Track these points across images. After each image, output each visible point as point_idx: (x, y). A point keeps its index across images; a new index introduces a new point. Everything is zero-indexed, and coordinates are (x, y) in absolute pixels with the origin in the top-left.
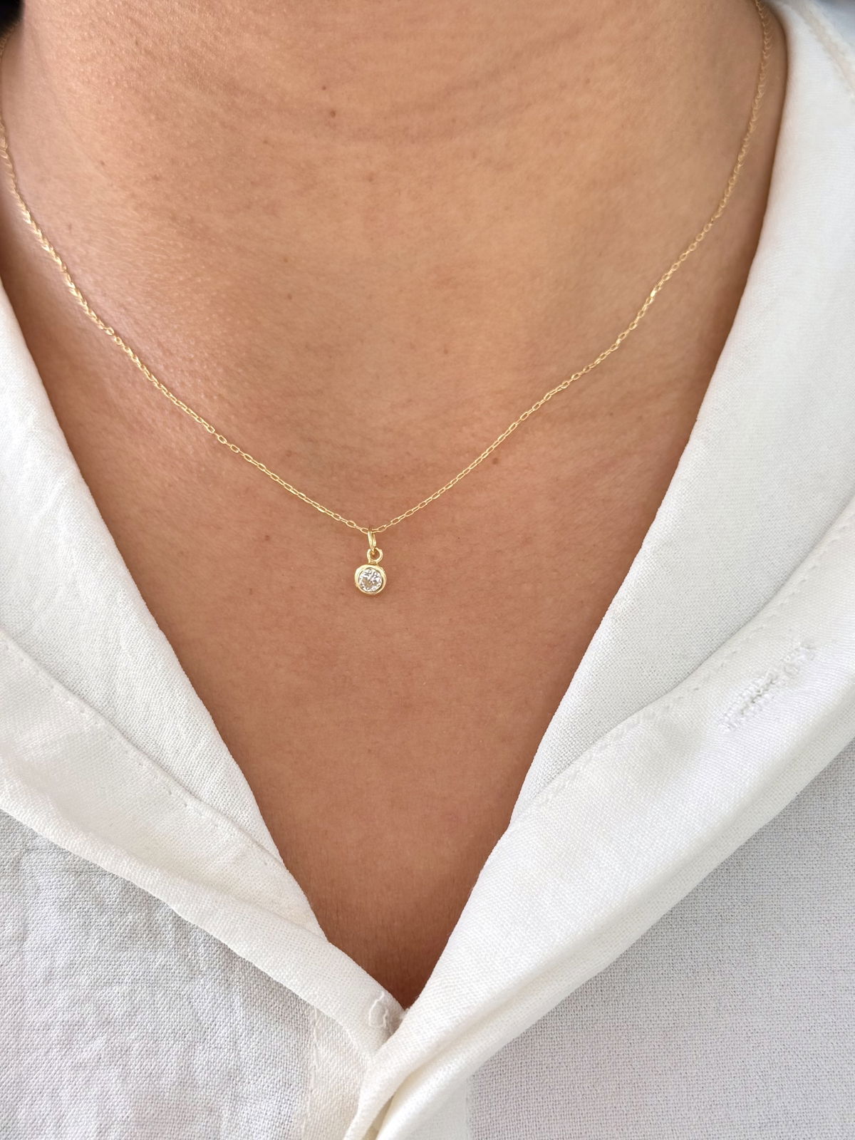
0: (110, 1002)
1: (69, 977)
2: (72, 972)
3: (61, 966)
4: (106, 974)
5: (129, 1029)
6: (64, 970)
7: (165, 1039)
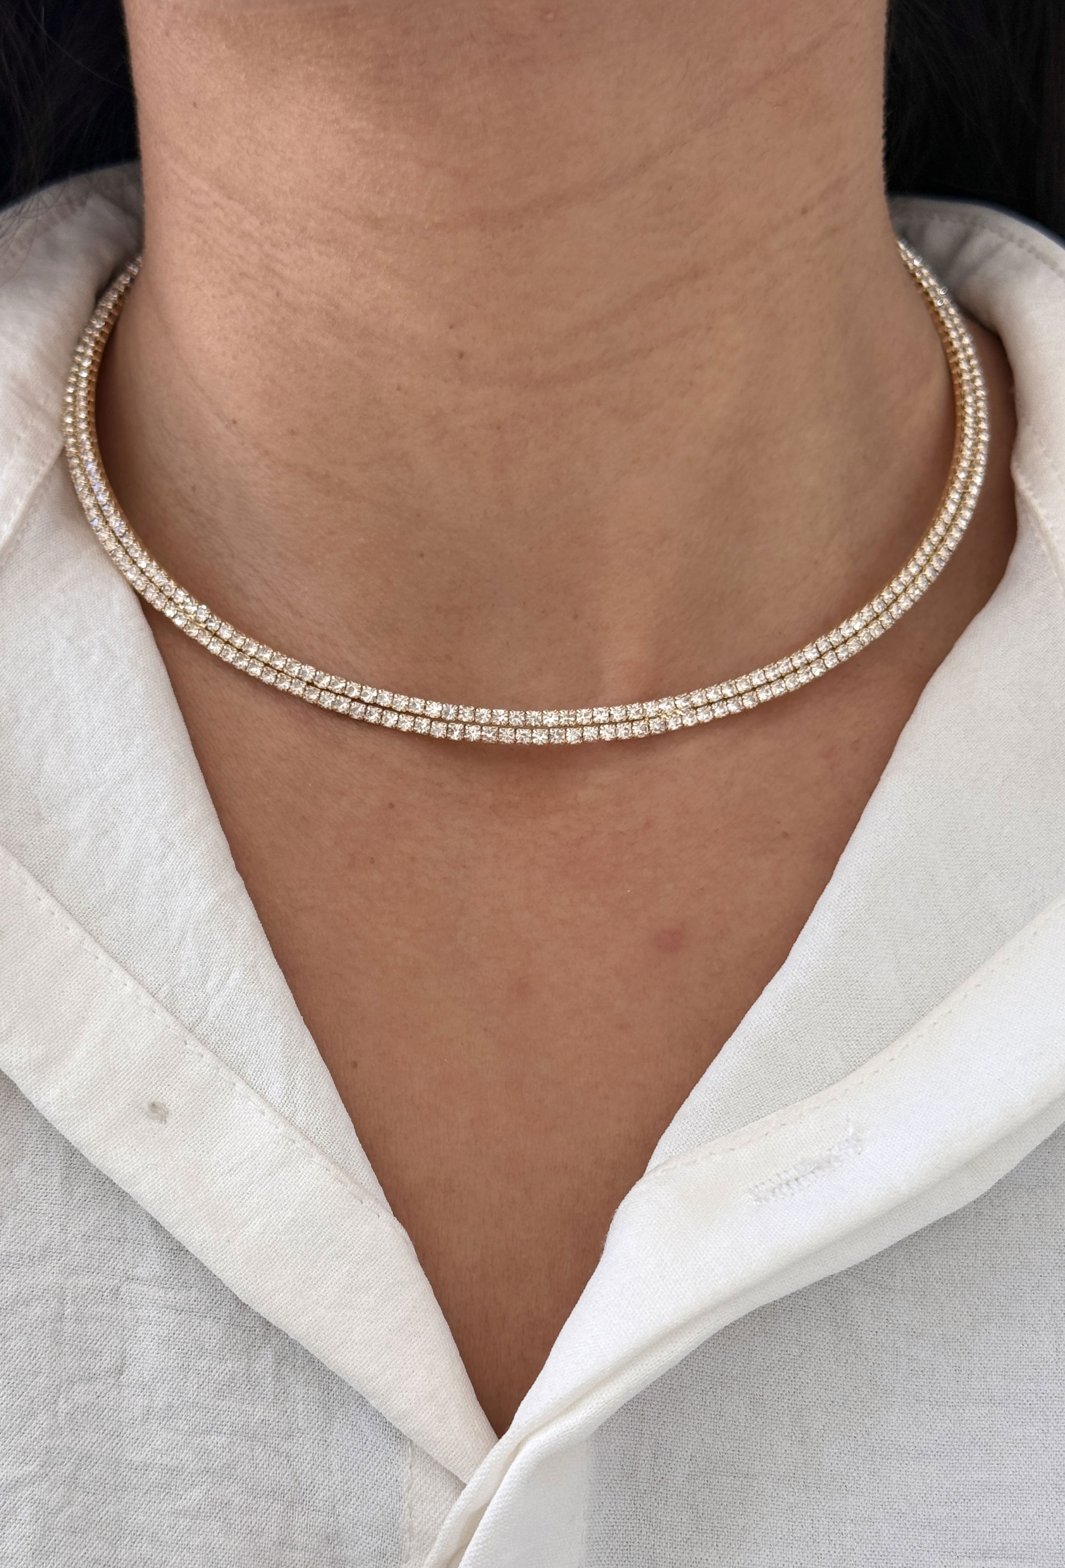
0: (208, 1451)
1: (166, 1419)
2: (170, 1415)
3: (159, 1407)
4: (204, 1421)
5: (228, 1481)
6: (162, 1411)
7: (264, 1496)
